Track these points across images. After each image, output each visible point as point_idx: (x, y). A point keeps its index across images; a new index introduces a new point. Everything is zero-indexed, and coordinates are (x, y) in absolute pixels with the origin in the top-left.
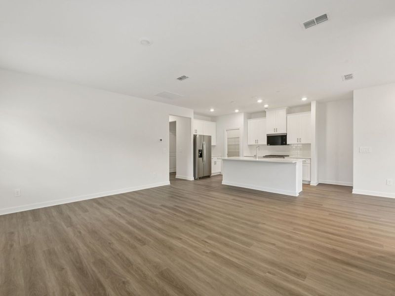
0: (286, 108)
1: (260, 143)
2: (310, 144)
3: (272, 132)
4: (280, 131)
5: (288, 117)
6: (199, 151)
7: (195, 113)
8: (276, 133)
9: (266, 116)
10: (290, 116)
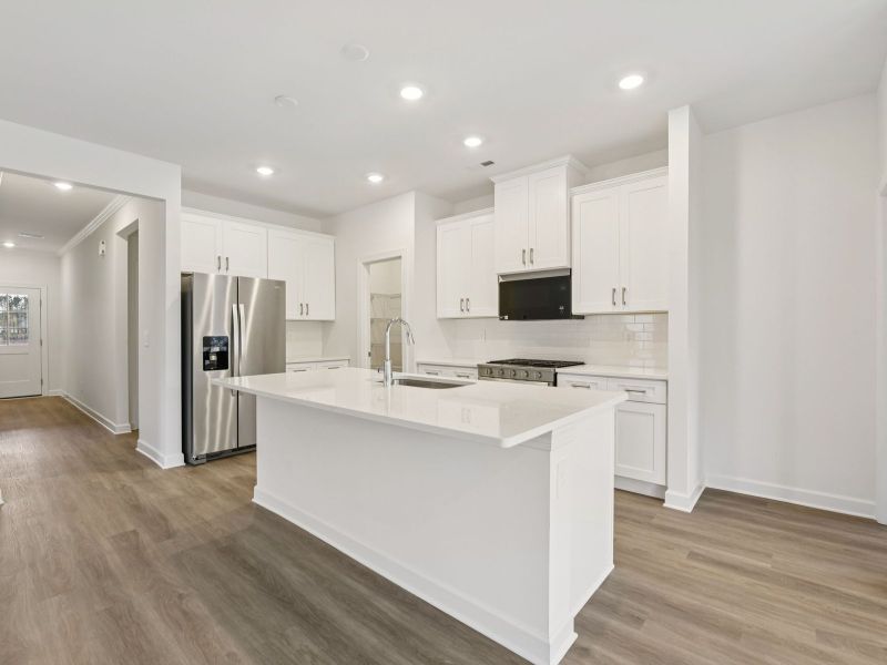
0: (567, 159)
1: (475, 311)
2: (666, 313)
3: (516, 267)
4: (546, 261)
5: (576, 199)
6: (207, 341)
7: (187, 184)
8: (529, 268)
9: (493, 205)
10: (582, 196)
